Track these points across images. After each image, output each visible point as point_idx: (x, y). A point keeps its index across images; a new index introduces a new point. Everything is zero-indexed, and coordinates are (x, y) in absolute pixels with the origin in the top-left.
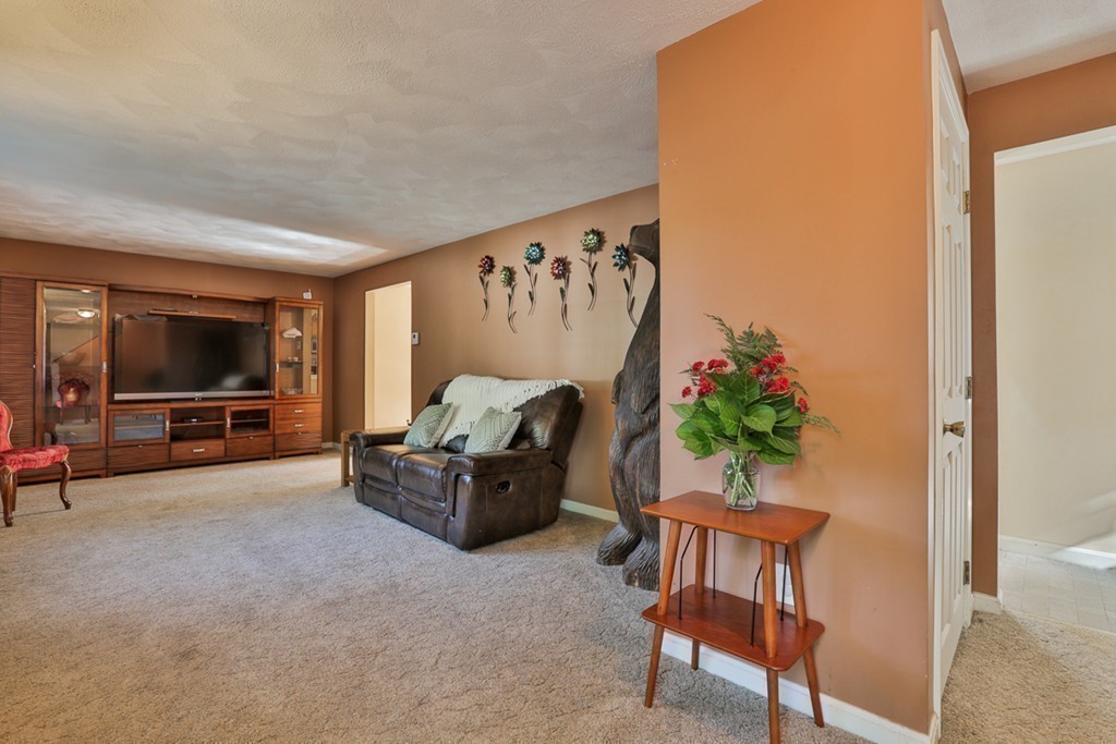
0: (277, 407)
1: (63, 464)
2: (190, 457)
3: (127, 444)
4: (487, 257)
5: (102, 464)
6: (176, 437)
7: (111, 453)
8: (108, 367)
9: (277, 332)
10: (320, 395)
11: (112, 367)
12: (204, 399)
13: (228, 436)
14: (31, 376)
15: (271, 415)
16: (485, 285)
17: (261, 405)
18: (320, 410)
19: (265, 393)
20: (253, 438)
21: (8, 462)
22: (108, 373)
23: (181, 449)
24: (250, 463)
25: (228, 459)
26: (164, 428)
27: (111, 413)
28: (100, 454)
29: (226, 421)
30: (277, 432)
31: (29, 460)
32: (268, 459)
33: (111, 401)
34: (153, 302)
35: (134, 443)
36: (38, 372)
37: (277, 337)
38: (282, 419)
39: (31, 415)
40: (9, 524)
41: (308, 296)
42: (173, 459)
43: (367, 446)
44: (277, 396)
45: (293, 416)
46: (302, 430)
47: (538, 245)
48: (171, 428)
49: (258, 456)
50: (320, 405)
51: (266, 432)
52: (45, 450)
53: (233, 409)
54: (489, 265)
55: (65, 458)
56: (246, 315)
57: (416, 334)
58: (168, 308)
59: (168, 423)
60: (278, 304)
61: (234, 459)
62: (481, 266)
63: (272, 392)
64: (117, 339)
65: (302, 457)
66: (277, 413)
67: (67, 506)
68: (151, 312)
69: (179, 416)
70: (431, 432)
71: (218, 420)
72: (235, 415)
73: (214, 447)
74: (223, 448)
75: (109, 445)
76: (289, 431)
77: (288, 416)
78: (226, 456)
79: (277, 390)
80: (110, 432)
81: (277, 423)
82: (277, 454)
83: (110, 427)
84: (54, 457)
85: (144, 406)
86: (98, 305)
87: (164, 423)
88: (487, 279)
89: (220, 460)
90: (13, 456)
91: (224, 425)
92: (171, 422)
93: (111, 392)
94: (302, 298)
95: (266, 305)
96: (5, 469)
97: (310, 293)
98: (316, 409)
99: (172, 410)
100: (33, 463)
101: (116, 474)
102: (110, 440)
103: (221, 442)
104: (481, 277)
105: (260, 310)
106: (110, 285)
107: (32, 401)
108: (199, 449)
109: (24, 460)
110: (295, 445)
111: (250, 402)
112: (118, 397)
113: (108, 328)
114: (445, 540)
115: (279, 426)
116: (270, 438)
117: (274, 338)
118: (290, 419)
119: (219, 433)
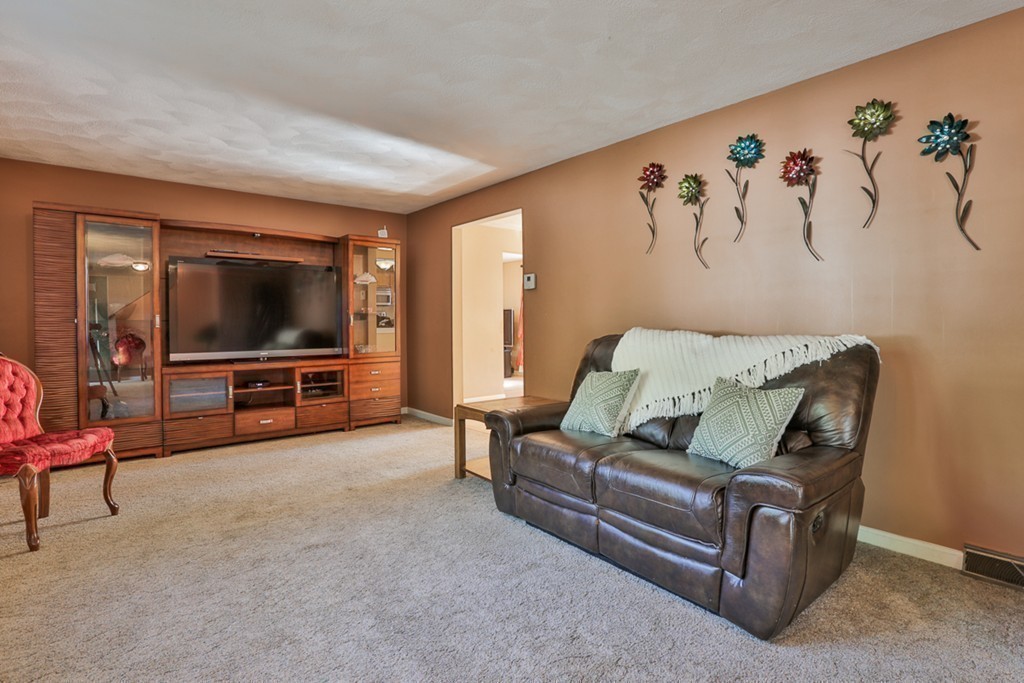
0: (351, 368)
1: (106, 454)
2: (257, 430)
3: (185, 415)
4: (653, 165)
5: (157, 441)
6: (240, 405)
7: (168, 426)
8: (161, 321)
9: (350, 278)
10: (399, 353)
11: (166, 321)
12: (270, 359)
13: (298, 404)
14: (72, 334)
15: (346, 377)
16: (650, 207)
17: (334, 366)
18: (398, 371)
19: (337, 351)
20: (327, 406)
21: (30, 458)
22: (161, 329)
23: (248, 420)
24: (323, 436)
25: (299, 431)
26: (227, 395)
27: (166, 378)
28: (154, 429)
29: (295, 385)
30: (352, 398)
31: (61, 454)
32: (343, 430)
33: (167, 363)
34: (211, 242)
35: (194, 414)
36: (81, 328)
37: (351, 283)
38: (357, 382)
39: (74, 382)
40: (33, 548)
41: (383, 233)
42: (237, 433)
43: (518, 433)
44: (352, 355)
45: (369, 378)
46: (379, 395)
47: (752, 138)
48: (234, 394)
49: (331, 428)
50: (399, 364)
51: (339, 399)
52: (82, 437)
53: (304, 370)
54: (655, 177)
55: (109, 446)
56: (313, 258)
57: (532, 276)
58: (226, 249)
59: (231, 389)
60: (351, 243)
61: (306, 431)
62: (641, 179)
63: (345, 349)
64: (171, 292)
65: (381, 427)
66: (353, 374)
67: (114, 511)
68: (209, 254)
69: (243, 381)
70: (613, 412)
71: (285, 384)
72: (305, 379)
73: (282, 417)
74: (293, 418)
75: (166, 417)
76: (365, 396)
77: (364, 379)
78: (296, 427)
79: (351, 347)
80: (166, 401)
81: (352, 386)
82: (353, 424)
83: (166, 395)
84: (94, 446)
85: (203, 368)
86: (149, 256)
87: (227, 389)
88: (652, 196)
89: (290, 433)
90: (38, 450)
91: (293, 391)
92: (236, 387)
93: (166, 351)
94: (378, 237)
95: (335, 245)
96: (26, 469)
97: (385, 231)
98: (394, 369)
99: (236, 373)
100: (66, 457)
101: (174, 453)
102: (166, 410)
103: (291, 411)
104: (642, 195)
105: (329, 252)
106: (161, 220)
107: (73, 364)
108: (268, 419)
109: (53, 455)
110: (371, 413)
111: (322, 362)
112: (174, 357)
113: (160, 273)
114: (716, 612)
115: (356, 392)
116: (345, 405)
117: (348, 284)
118: (367, 381)
119: (287, 401)
